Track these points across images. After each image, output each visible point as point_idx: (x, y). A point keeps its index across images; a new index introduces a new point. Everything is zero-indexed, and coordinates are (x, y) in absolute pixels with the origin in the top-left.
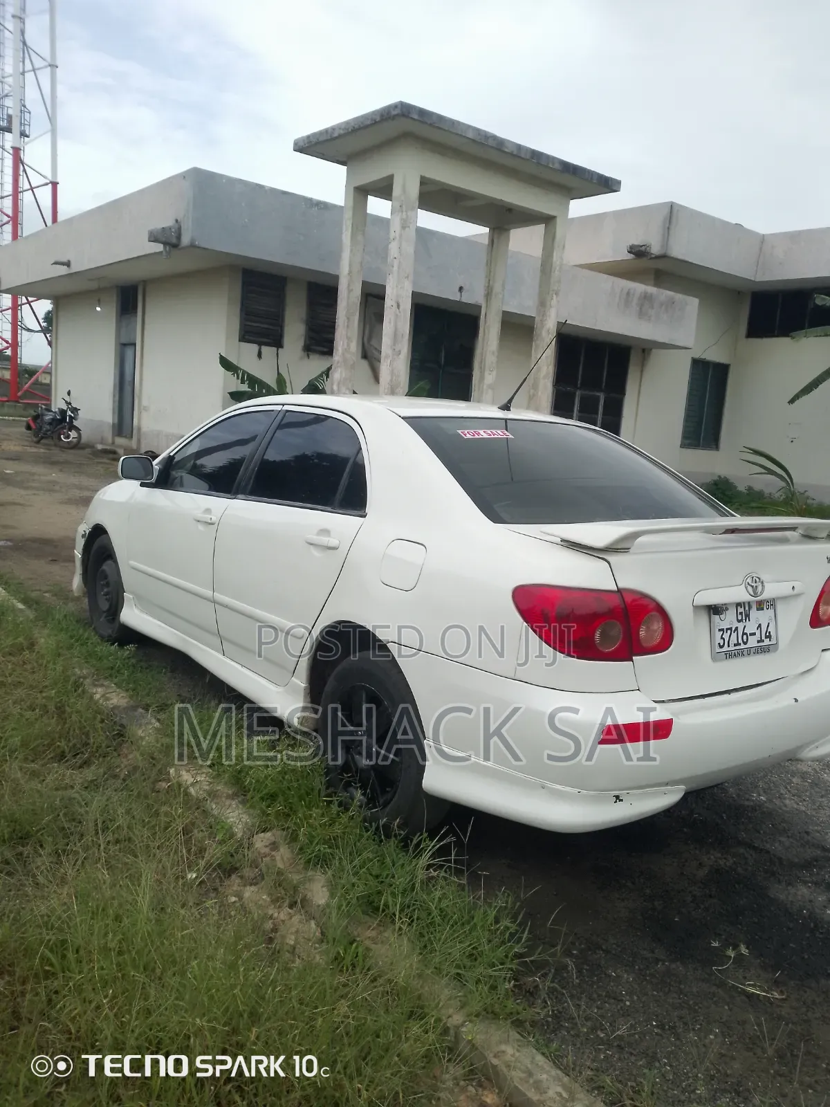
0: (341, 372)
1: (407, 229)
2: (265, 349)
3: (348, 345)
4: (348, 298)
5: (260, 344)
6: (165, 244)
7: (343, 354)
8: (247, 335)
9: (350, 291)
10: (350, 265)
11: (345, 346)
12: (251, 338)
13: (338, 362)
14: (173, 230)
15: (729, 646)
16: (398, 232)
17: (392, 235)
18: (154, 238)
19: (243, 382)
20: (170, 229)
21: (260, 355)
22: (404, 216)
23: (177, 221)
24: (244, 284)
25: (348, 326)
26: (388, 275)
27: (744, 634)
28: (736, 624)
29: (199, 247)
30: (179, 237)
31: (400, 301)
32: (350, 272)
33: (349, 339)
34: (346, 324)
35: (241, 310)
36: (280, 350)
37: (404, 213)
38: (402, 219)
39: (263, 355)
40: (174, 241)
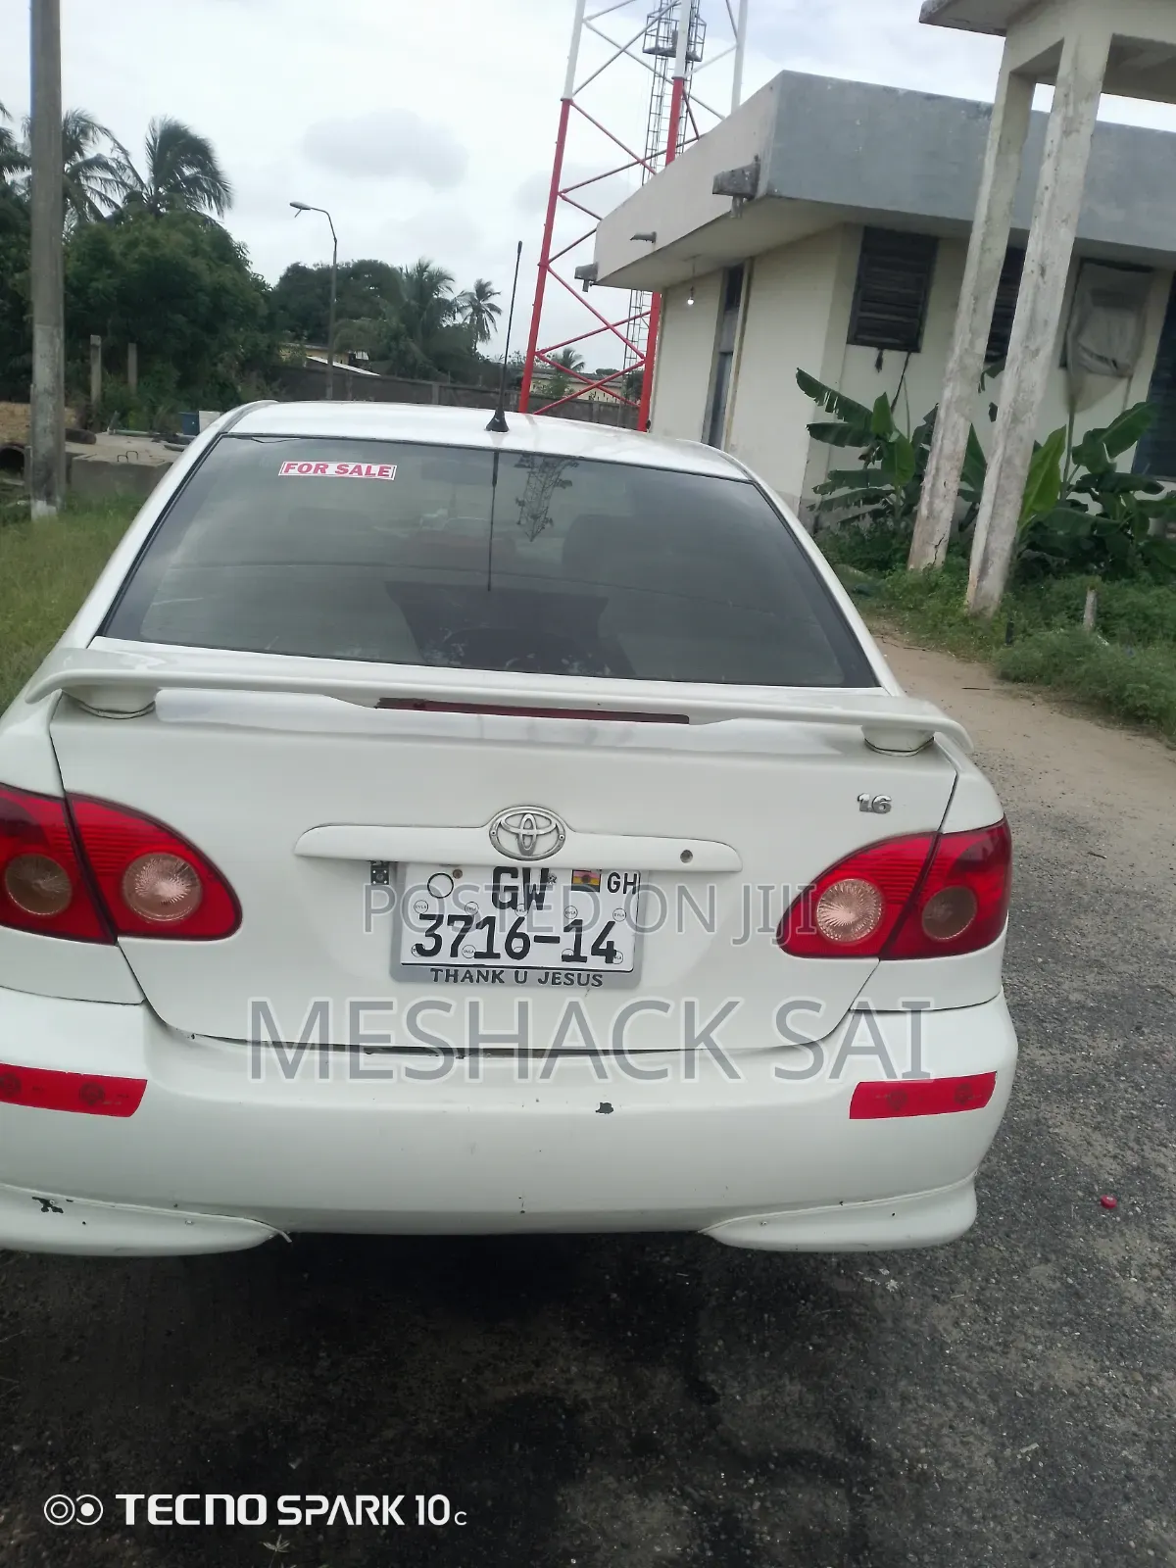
0: (954, 389)
1: (1074, 136)
2: (888, 355)
3: (972, 343)
4: (980, 263)
5: (882, 347)
6: (736, 195)
7: (961, 358)
8: (861, 333)
9: (984, 250)
10: (989, 208)
11: (967, 346)
12: (867, 338)
13: (952, 372)
14: (747, 173)
15: (454, 953)
16: (1056, 143)
17: (1048, 147)
18: (719, 190)
19: (829, 409)
20: (743, 172)
21: (879, 364)
22: (1071, 113)
23: (757, 158)
24: (865, 250)
25: (974, 310)
26: (1033, 218)
27: (513, 934)
28: (487, 909)
29: (780, 197)
30: (755, 185)
31: (1048, 262)
32: (989, 219)
33: (974, 332)
34: (972, 306)
35: (856, 294)
36: (914, 356)
37: (1071, 108)
38: (1065, 119)
39: (885, 365)
40: (748, 189)
